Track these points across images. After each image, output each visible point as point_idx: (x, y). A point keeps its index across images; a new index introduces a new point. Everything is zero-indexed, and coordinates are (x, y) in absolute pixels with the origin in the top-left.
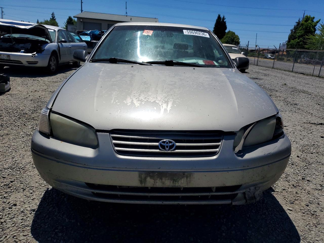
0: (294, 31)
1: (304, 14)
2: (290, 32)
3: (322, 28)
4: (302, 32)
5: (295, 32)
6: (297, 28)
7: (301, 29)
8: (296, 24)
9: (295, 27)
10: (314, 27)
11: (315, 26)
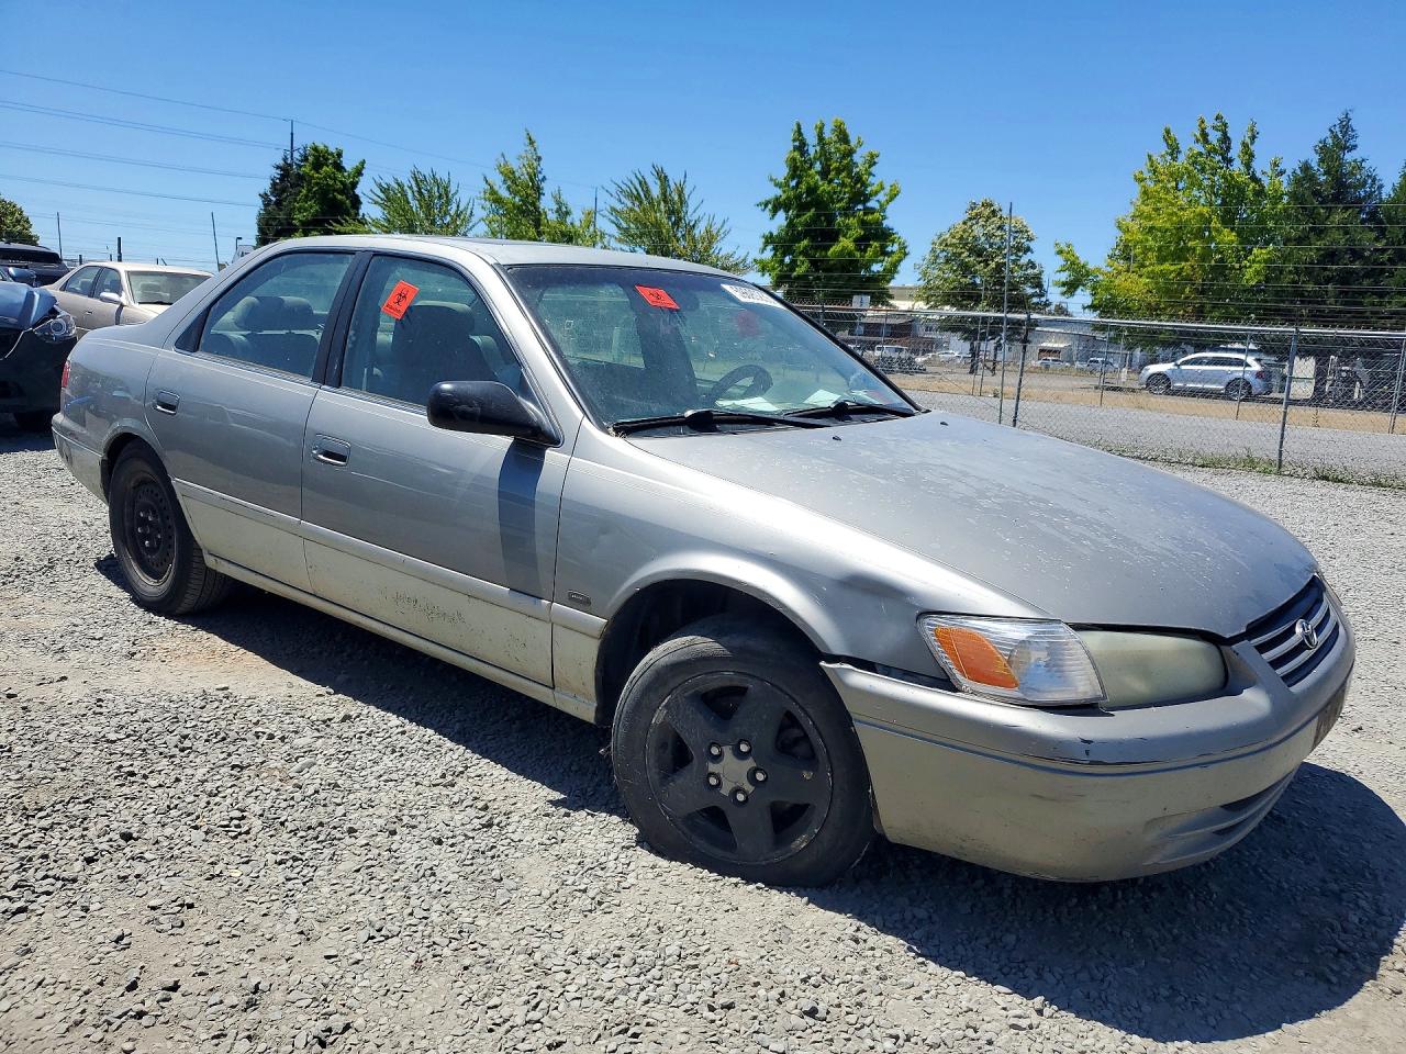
0: (273, 199)
1: (292, 134)
2: (259, 202)
3: (382, 196)
4: (311, 207)
5: (278, 203)
6: (284, 190)
7: (306, 196)
8: (276, 173)
9: (274, 185)
10: (349, 189)
11: (354, 185)
